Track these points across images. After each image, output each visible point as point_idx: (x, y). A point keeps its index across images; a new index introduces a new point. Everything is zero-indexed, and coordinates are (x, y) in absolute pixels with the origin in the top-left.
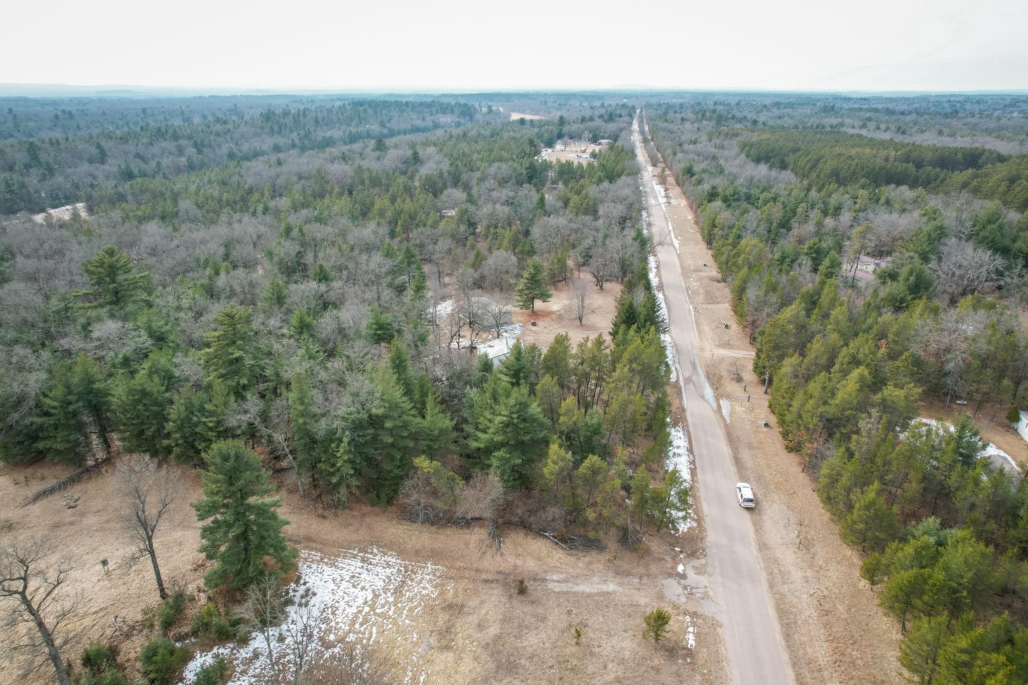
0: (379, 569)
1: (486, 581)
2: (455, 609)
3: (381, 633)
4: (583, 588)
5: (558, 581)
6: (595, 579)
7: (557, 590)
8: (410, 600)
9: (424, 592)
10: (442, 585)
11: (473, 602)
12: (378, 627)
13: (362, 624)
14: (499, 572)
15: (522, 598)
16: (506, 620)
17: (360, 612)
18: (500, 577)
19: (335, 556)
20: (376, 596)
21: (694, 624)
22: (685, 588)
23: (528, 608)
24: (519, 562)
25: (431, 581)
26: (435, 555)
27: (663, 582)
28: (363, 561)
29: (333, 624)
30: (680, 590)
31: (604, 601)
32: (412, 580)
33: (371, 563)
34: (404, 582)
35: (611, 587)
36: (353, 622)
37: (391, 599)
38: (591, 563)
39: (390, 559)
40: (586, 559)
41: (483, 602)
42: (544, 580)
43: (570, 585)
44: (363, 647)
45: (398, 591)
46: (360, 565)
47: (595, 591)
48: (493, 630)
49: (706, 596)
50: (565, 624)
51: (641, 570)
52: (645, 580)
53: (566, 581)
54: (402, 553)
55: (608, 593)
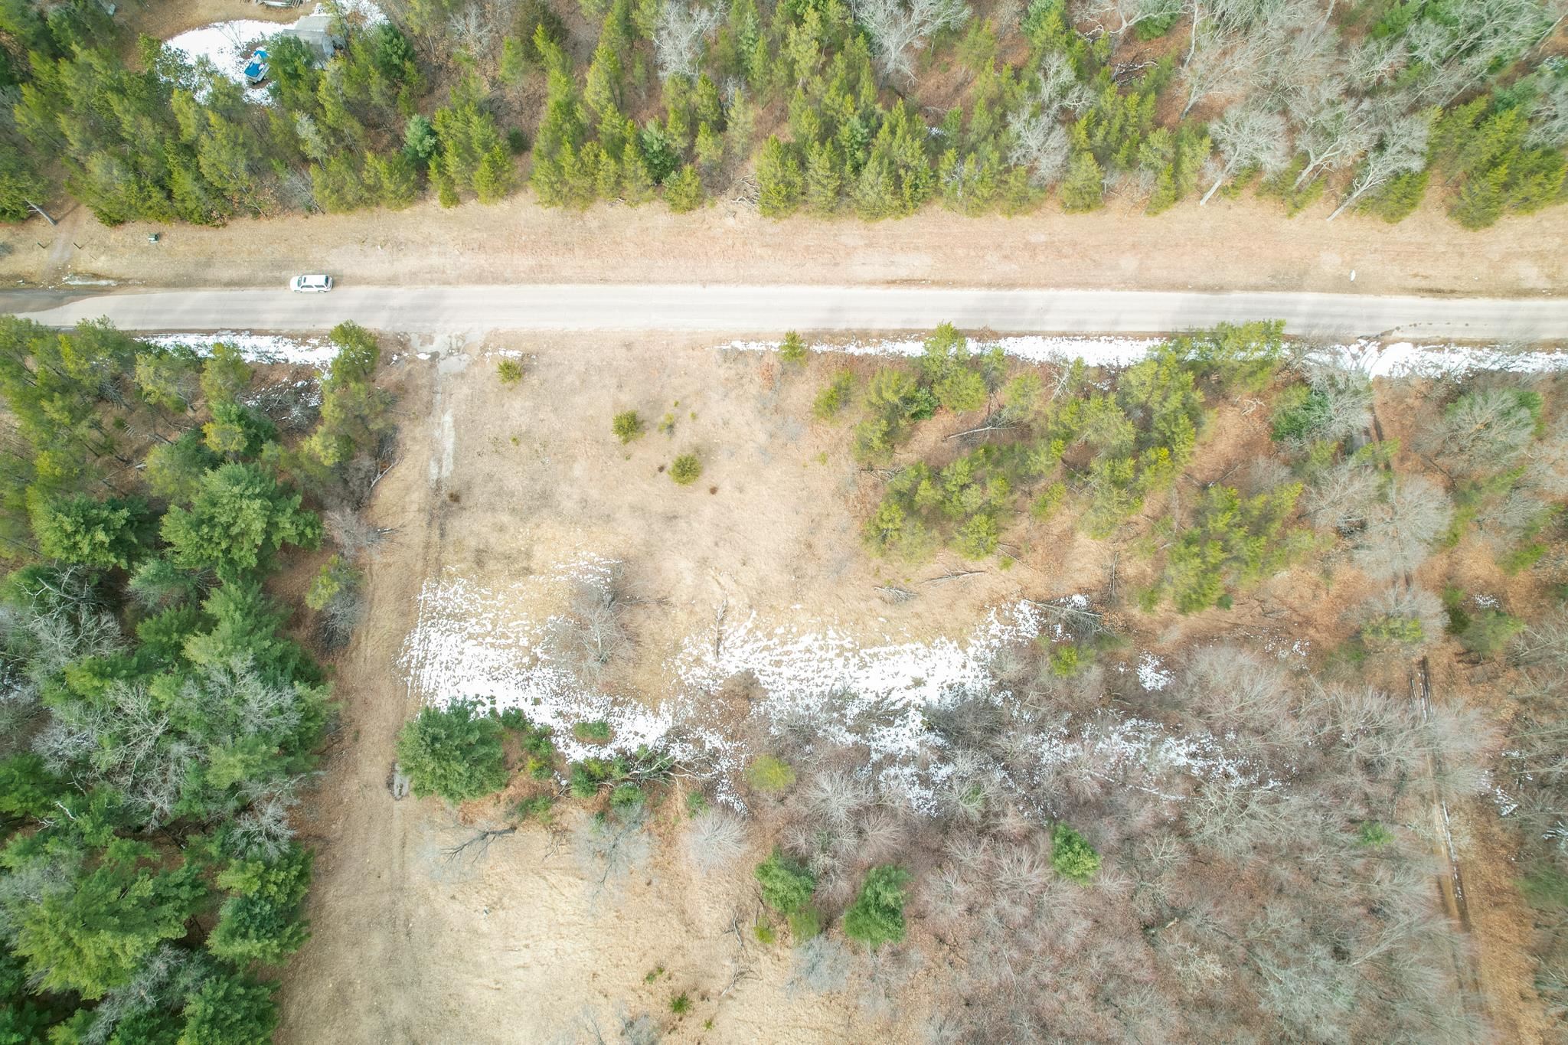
0: (432, 647)
1: (442, 535)
2: (480, 558)
3: (516, 617)
4: (449, 444)
5: (440, 468)
6: (437, 433)
7: (451, 467)
8: (472, 602)
9: (461, 591)
10: (450, 575)
11: (472, 543)
12: (510, 621)
13: (508, 638)
14: (429, 525)
15: (463, 499)
16: (492, 508)
17: (493, 645)
18: (436, 524)
19: (419, 695)
20: (471, 636)
21: (497, 349)
22: (451, 354)
23: (477, 491)
24: (415, 507)
25: (445, 589)
26: (406, 594)
27: (441, 373)
28: (422, 666)
29: (511, 665)
30: (453, 359)
31: (465, 426)
32: (444, 609)
33: (425, 658)
34: (449, 615)
35: (448, 419)
36: (509, 646)
37: (473, 621)
38: (414, 439)
39: (416, 641)
40: (409, 443)
41: (471, 532)
42: (438, 482)
43: (445, 456)
44: (532, 628)
45: (461, 617)
46: (428, 667)
47: (453, 433)
48: (505, 518)
49: (462, 338)
50: (495, 456)
51: (424, 394)
52: (439, 389)
53: (439, 461)
54: (406, 631)
55: (455, 421)
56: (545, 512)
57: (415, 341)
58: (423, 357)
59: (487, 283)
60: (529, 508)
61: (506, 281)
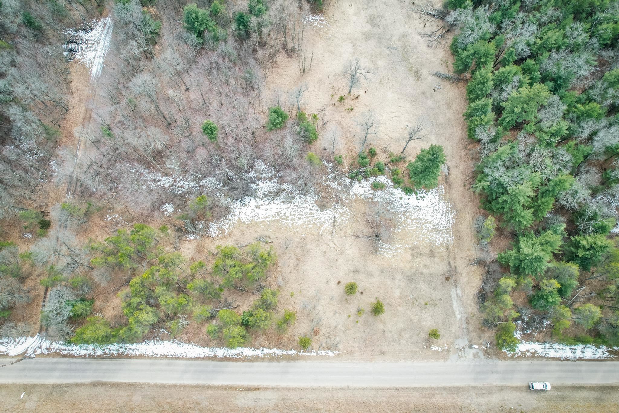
0: (444, 219)
1: (449, 263)
2: (432, 254)
3: (414, 231)
4: (455, 304)
5: (456, 293)
6: (461, 309)
7: (452, 293)
8: (432, 236)
9: (437, 240)
10: (443, 246)
11: (437, 260)
12: (416, 229)
13: (416, 222)
14: (456, 268)
15: (444, 279)
16: (431, 275)
17: (421, 219)
18: (453, 268)
19: (445, 200)
20: (430, 223)
21: (443, 350)
22: (463, 348)
23: (439, 282)
24: (464, 275)
25: (444, 241)
26: (459, 239)
27: (466, 338)
28: (446, 211)
29: (413, 212)
30: (462, 345)
31: (449, 313)
32: (442, 233)
33: (446, 214)
34: (440, 230)
35: (458, 316)
36: (415, 219)
37: (430, 229)
38: (471, 306)
39: (451, 220)
40: (473, 304)
41: (438, 264)
42: (456, 287)
43: (456, 298)
44: (407, 227)
45: (435, 230)
46: (444, 210)
47: (455, 309)
48: (425, 271)
49: (460, 357)
50: (434, 298)
51: (471, 328)
52: (465, 331)
53: (458, 296)
54: (456, 224)
55: (454, 315)
56: (409, 274)
57: (481, 354)
58: (476, 346)
59: (454, 388)
60: (415, 275)
61: (445, 389)
